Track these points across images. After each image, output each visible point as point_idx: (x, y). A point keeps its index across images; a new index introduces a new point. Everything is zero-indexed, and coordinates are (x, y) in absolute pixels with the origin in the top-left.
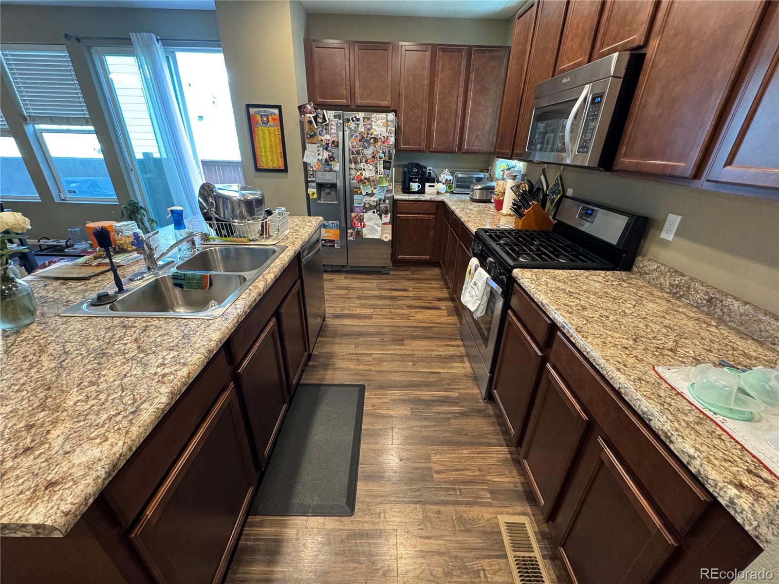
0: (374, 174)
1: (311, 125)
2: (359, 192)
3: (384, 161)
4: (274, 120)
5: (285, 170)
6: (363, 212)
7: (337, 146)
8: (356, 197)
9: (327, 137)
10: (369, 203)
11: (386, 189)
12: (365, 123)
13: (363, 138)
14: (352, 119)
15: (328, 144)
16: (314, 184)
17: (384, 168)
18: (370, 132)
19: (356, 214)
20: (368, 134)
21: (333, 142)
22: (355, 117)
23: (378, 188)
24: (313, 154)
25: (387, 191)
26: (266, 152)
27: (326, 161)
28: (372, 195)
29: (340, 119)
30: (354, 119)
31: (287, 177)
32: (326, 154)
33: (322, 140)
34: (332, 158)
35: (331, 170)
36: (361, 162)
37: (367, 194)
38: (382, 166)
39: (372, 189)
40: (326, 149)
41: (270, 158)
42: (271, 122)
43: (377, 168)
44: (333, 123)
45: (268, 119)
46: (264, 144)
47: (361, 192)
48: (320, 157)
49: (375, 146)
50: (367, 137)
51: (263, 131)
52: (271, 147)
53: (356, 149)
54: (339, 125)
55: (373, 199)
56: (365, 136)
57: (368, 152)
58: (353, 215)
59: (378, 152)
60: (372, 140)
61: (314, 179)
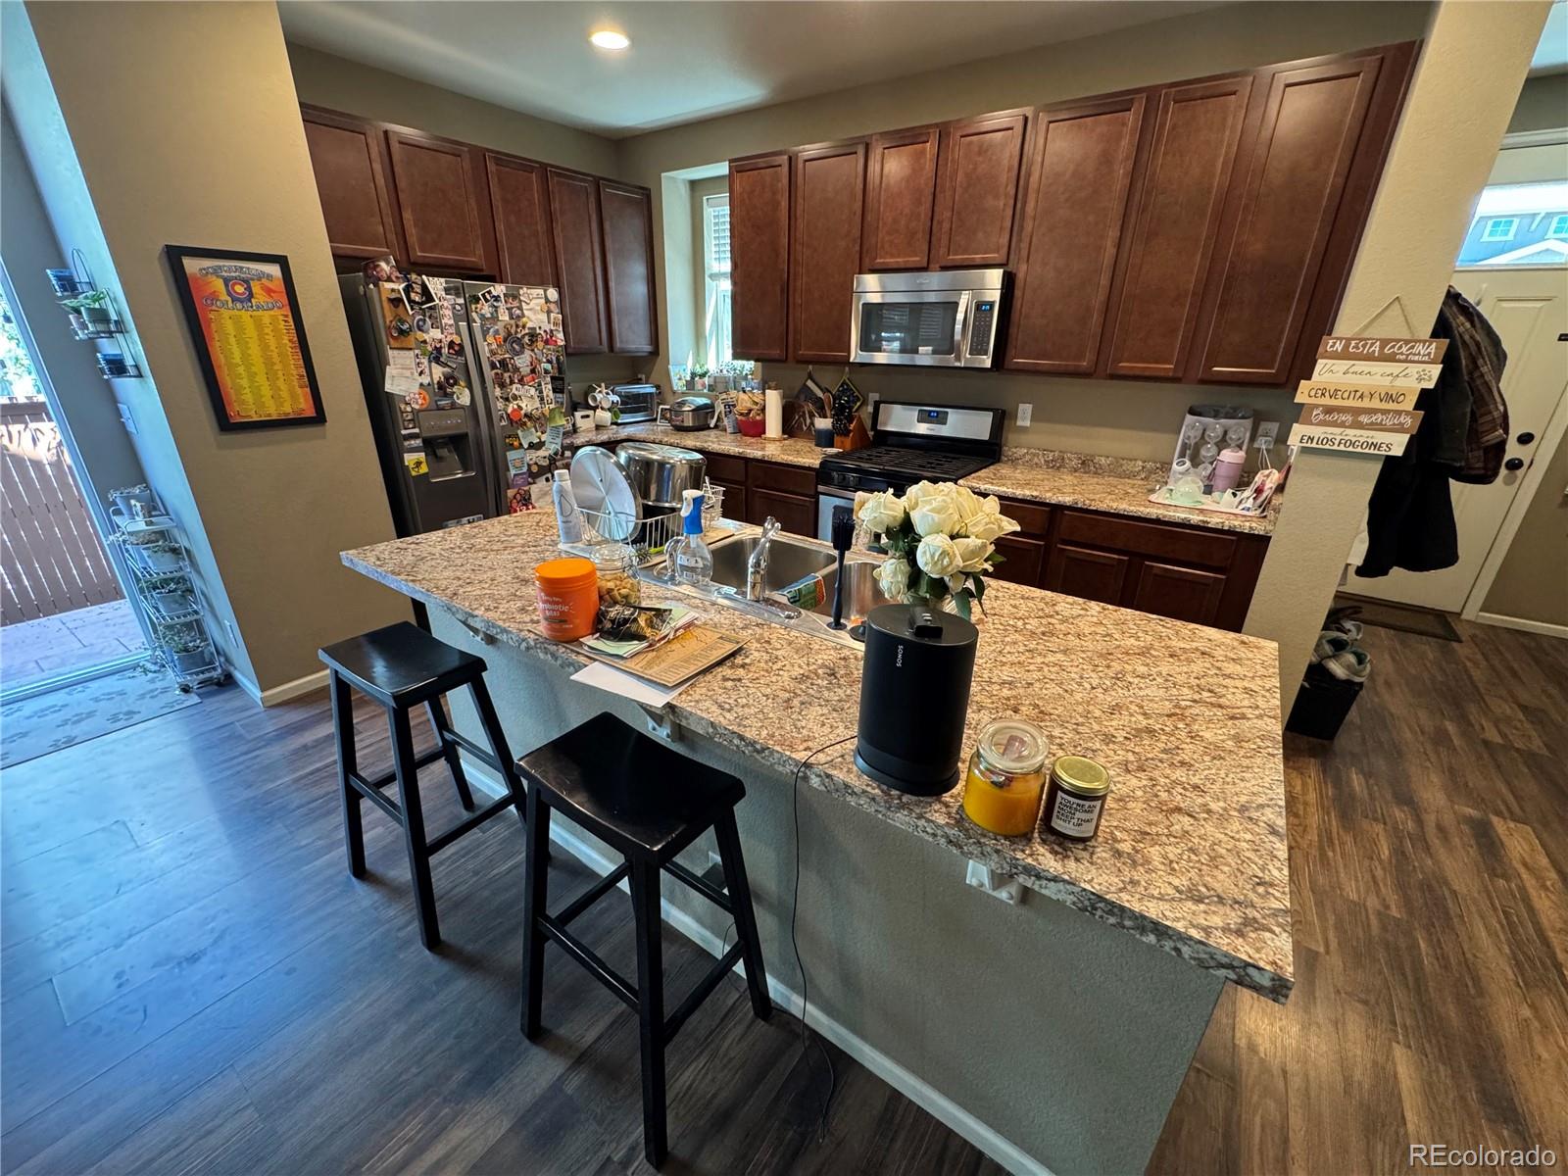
0: (537, 404)
1: (396, 307)
2: (516, 443)
3: (552, 378)
4: (269, 291)
5: (319, 418)
6: (530, 484)
7: (461, 351)
8: (511, 455)
9: (436, 334)
10: (536, 464)
11: (562, 430)
12: (509, 305)
13: (509, 334)
14: (483, 295)
15: (438, 350)
16: (418, 442)
17: (554, 391)
18: (521, 324)
19: (516, 490)
20: (517, 326)
21: (451, 344)
22: (489, 292)
23: (548, 431)
24: (407, 373)
25: (564, 434)
26: (252, 376)
27: (440, 386)
28: (540, 445)
29: (458, 295)
30: (488, 296)
31: (324, 437)
32: (438, 372)
33: (425, 342)
34: (450, 380)
35: (453, 406)
36: (512, 382)
37: (532, 446)
38: (550, 386)
39: (539, 434)
40: (437, 360)
41: (266, 391)
42: (261, 297)
43: (541, 392)
44: (446, 304)
45: (249, 288)
46: (245, 356)
47: (521, 444)
48: (426, 380)
49: (533, 350)
50: (516, 332)
51: (237, 321)
52: (269, 363)
53: (499, 357)
54: (458, 307)
55: (542, 453)
56: (513, 331)
57: (523, 362)
58: (510, 493)
59: (540, 362)
60: (526, 339)
61: (417, 430)
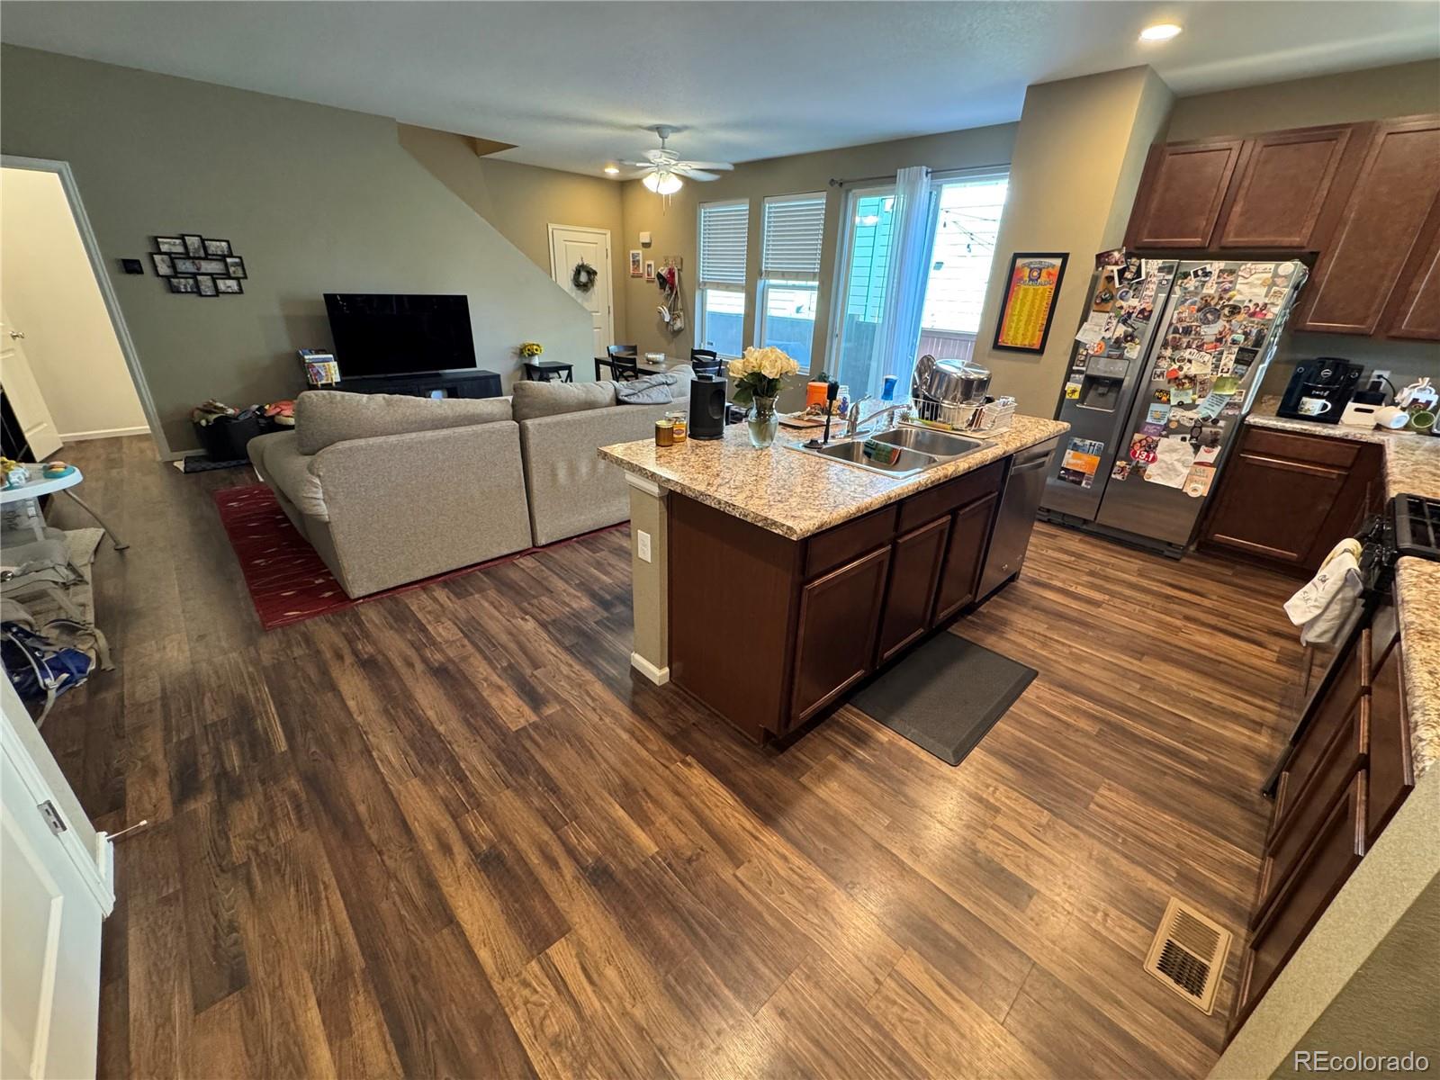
0: (1208, 370)
1: (1109, 282)
2: (1164, 399)
3: (1241, 350)
4: (1049, 274)
5: (1040, 351)
6: (1161, 435)
7: (1147, 318)
8: (1154, 407)
9: (1134, 302)
10: (1178, 421)
11: (1227, 400)
12: (1221, 280)
13: (1207, 304)
14: (1196, 273)
15: (1129, 315)
16: (1082, 377)
17: (1237, 361)
18: (1227, 296)
19: (1144, 436)
20: (1221, 298)
21: (1142, 311)
22: (1203, 270)
23: (1209, 396)
24: (1097, 329)
25: (1228, 404)
26: (1019, 320)
27: (1118, 341)
28: (1192, 406)
29: (1169, 273)
30: (1200, 273)
31: (1038, 362)
32: (1121, 330)
33: (1121, 308)
34: (1129, 337)
35: (1121, 357)
36: (1189, 346)
37: (1181, 405)
38: (1233, 357)
39: (1196, 396)
40: (1125, 322)
41: (1021, 331)
42: (1044, 278)
43: (1220, 360)
44: (1154, 279)
45: (1040, 274)
46: (1021, 310)
47: (1169, 400)
48: (1108, 335)
49: (1229, 321)
50: (1217, 304)
51: (1026, 291)
52: (1030, 315)
53: (1185, 324)
54: (1164, 282)
55: (1190, 414)
56: (1213, 303)
57: (1210, 332)
58: (1137, 437)
59: (1233, 332)
60: (1226, 311)
61: (1084, 369)
